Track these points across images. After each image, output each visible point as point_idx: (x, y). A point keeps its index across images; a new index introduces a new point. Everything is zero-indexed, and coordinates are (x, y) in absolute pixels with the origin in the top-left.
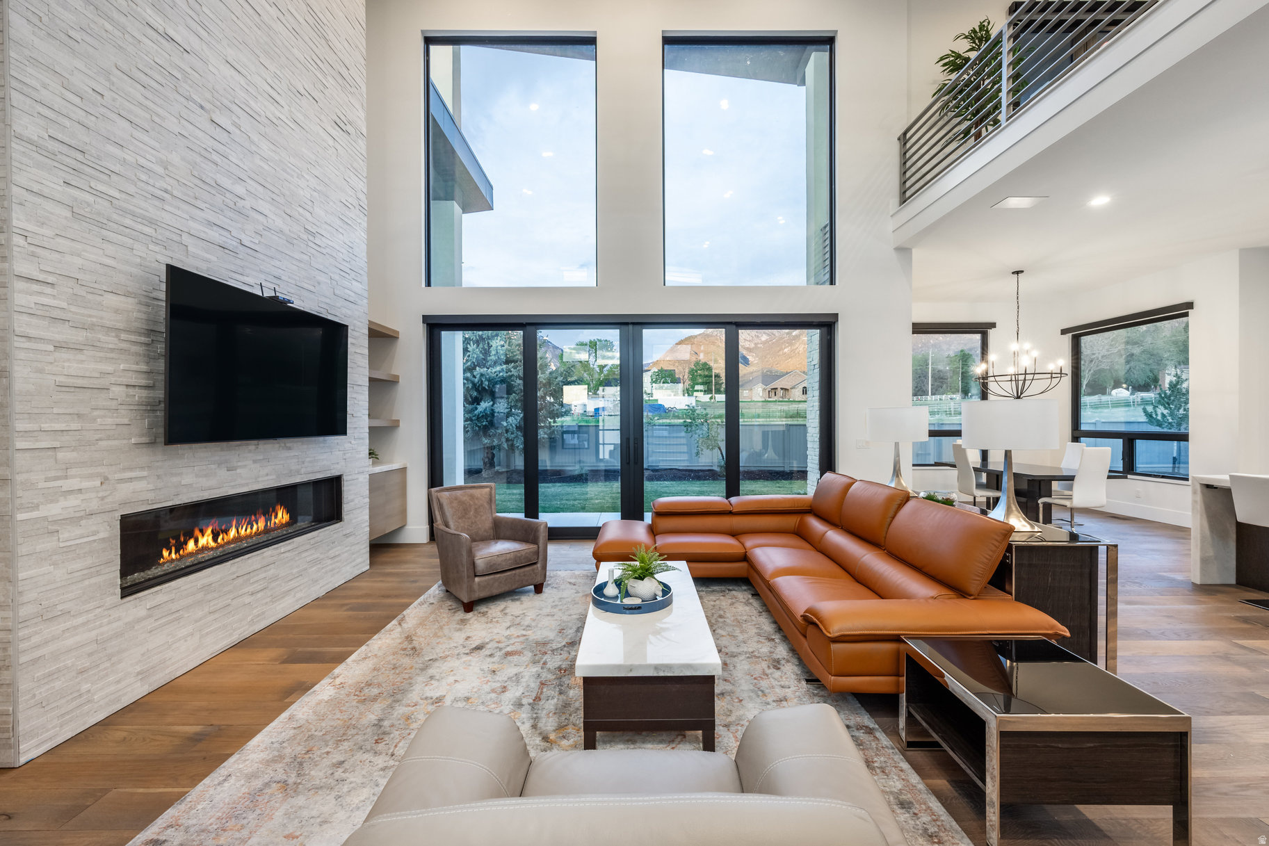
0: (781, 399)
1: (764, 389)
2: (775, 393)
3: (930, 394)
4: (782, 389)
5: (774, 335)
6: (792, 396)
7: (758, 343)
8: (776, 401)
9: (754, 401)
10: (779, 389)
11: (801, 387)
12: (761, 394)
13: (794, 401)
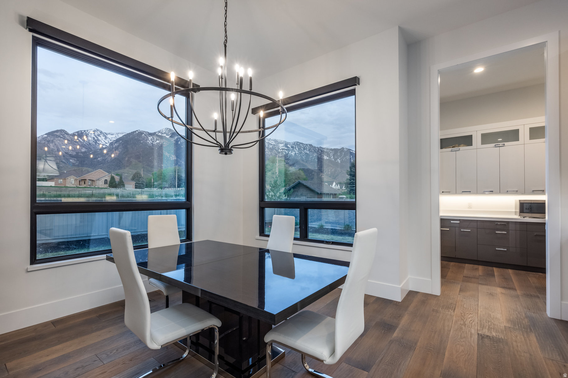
0: (89, 186)
1: (76, 180)
2: (85, 182)
3: (177, 187)
4: (90, 180)
5: (91, 149)
6: (97, 184)
7: (79, 153)
8: (85, 187)
9: (67, 187)
10: (88, 181)
11: (103, 180)
12: (73, 183)
13: (99, 188)
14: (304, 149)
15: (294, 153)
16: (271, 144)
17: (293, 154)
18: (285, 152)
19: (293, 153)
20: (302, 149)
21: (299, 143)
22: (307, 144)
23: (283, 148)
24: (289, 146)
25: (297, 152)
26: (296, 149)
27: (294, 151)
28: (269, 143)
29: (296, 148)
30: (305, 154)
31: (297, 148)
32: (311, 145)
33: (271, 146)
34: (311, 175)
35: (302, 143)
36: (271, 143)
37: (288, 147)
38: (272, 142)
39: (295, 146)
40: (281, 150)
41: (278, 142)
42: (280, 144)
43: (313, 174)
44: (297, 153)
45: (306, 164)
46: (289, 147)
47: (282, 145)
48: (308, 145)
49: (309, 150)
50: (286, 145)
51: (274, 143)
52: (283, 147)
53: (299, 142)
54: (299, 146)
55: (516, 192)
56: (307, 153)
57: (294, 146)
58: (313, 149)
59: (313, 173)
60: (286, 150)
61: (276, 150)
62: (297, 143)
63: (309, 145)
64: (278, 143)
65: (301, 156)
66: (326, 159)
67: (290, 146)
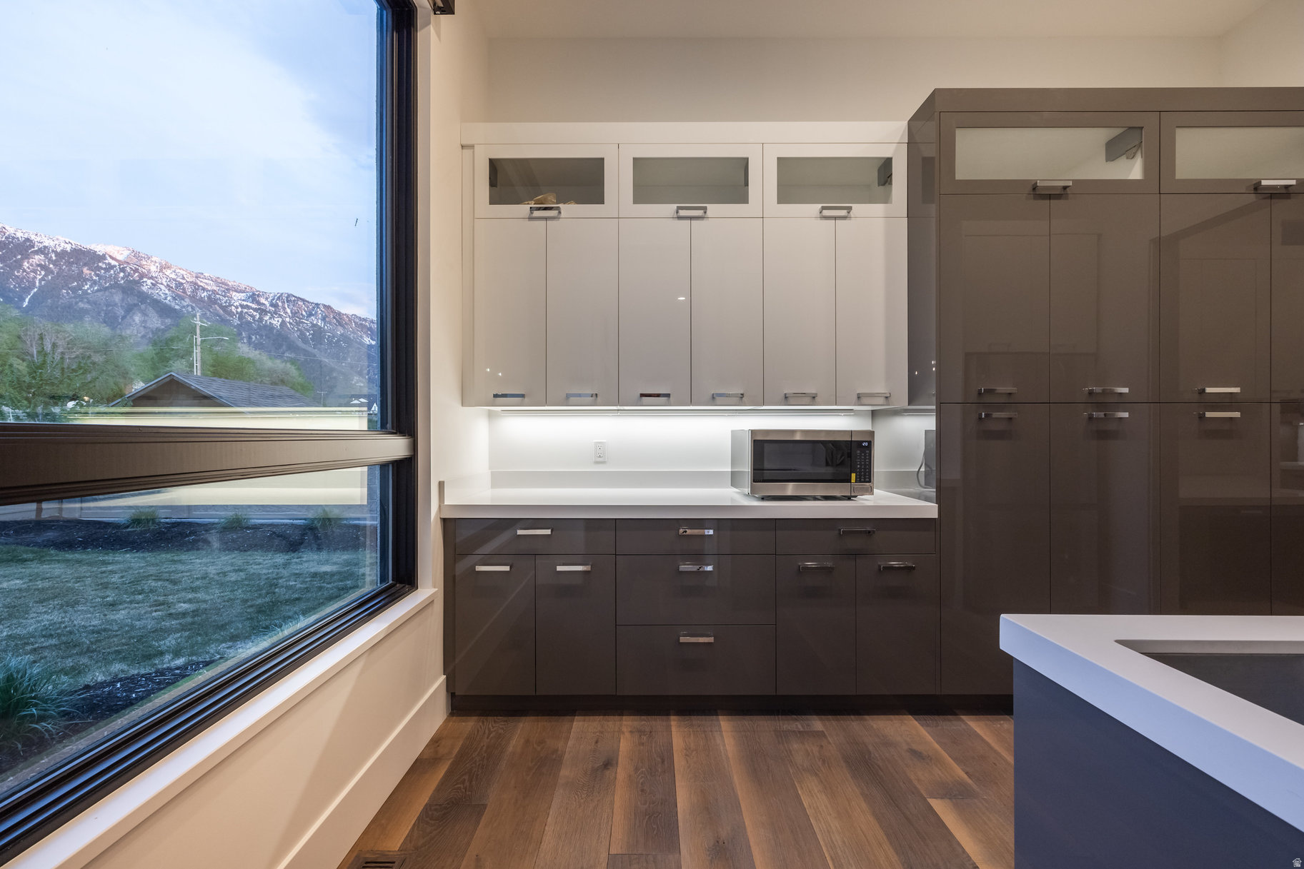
14: (310, 315)
15: (280, 320)
16: (204, 289)
17: (276, 322)
18: (253, 317)
19: (276, 319)
20: (304, 313)
21: (296, 297)
22: (317, 305)
23: (245, 303)
24: (262, 300)
25: (288, 320)
26: (286, 313)
27: (280, 316)
28: (196, 284)
29: (284, 309)
30: (311, 327)
31: (289, 311)
32: (328, 307)
33: (205, 294)
34: (327, 378)
35: (303, 300)
36: (201, 284)
37: (259, 303)
38: (206, 283)
39: (283, 302)
40: (237, 307)
41: (228, 285)
42: (234, 293)
43: (335, 378)
44: (290, 323)
45: (316, 351)
46: (264, 304)
47: (242, 296)
48: (321, 306)
49: (324, 319)
50: (254, 297)
51: (215, 288)
52: (243, 300)
53: (294, 296)
54: (294, 306)
55: (742, 400)
56: (317, 325)
57: (280, 304)
58: (334, 318)
59: (334, 375)
60: (255, 310)
61: (221, 306)
62: (287, 298)
63: (325, 306)
64: (227, 289)
65: (299, 330)
66: (368, 343)
67: (266, 303)
